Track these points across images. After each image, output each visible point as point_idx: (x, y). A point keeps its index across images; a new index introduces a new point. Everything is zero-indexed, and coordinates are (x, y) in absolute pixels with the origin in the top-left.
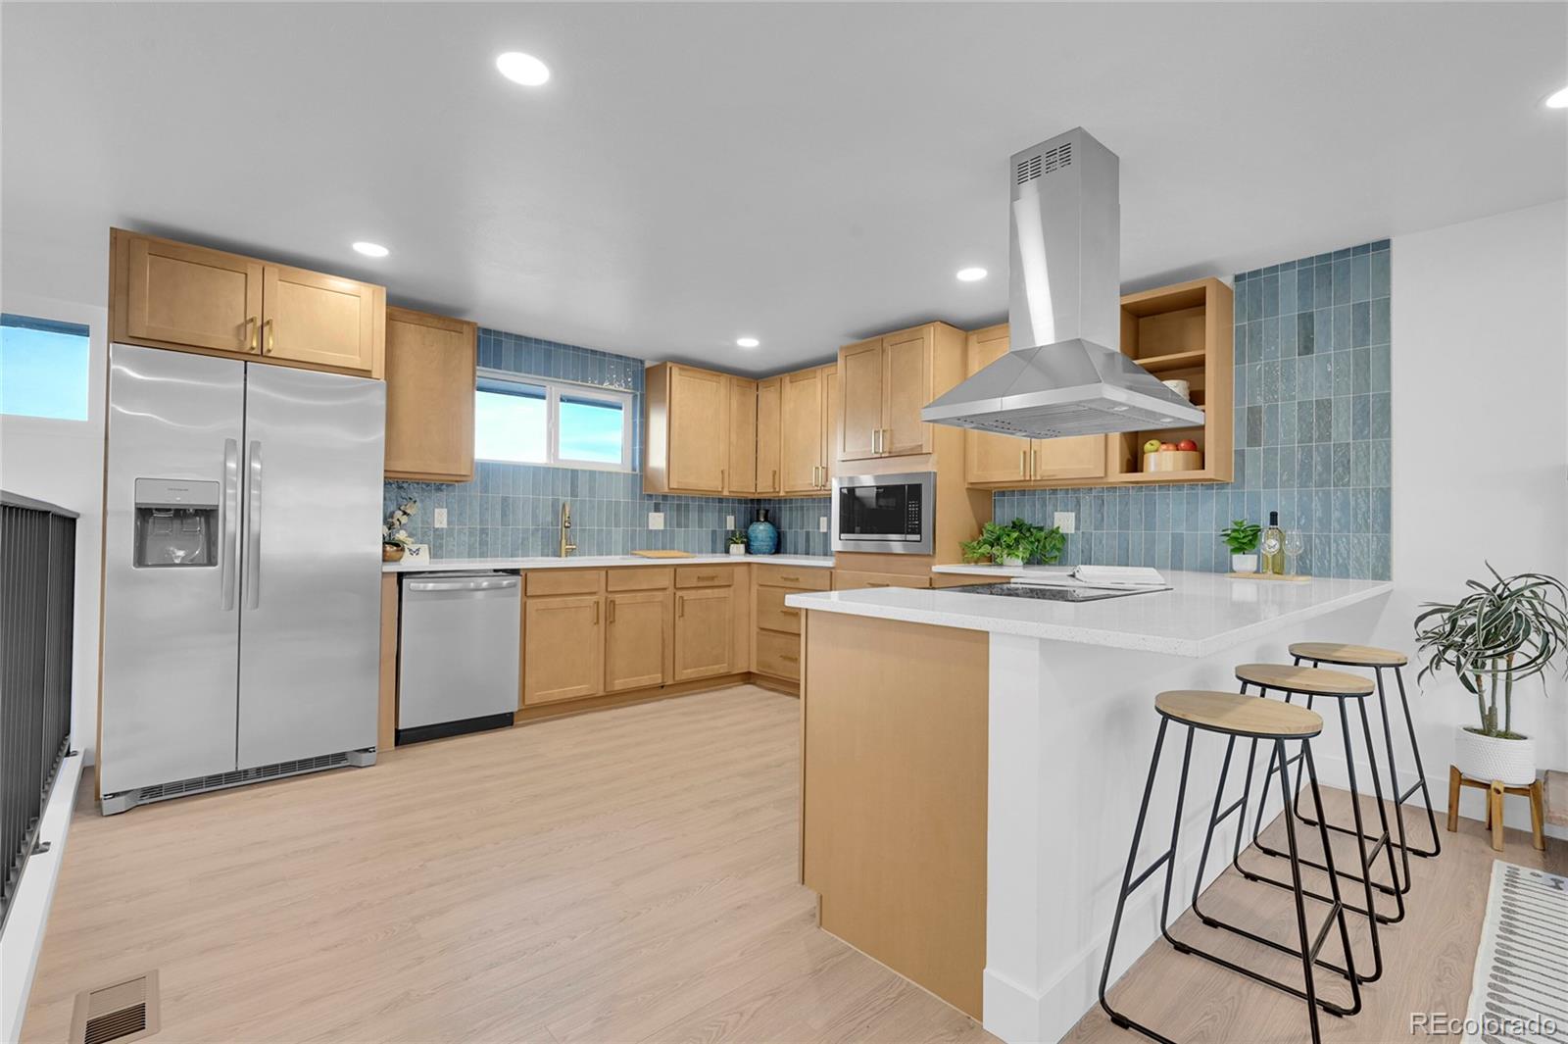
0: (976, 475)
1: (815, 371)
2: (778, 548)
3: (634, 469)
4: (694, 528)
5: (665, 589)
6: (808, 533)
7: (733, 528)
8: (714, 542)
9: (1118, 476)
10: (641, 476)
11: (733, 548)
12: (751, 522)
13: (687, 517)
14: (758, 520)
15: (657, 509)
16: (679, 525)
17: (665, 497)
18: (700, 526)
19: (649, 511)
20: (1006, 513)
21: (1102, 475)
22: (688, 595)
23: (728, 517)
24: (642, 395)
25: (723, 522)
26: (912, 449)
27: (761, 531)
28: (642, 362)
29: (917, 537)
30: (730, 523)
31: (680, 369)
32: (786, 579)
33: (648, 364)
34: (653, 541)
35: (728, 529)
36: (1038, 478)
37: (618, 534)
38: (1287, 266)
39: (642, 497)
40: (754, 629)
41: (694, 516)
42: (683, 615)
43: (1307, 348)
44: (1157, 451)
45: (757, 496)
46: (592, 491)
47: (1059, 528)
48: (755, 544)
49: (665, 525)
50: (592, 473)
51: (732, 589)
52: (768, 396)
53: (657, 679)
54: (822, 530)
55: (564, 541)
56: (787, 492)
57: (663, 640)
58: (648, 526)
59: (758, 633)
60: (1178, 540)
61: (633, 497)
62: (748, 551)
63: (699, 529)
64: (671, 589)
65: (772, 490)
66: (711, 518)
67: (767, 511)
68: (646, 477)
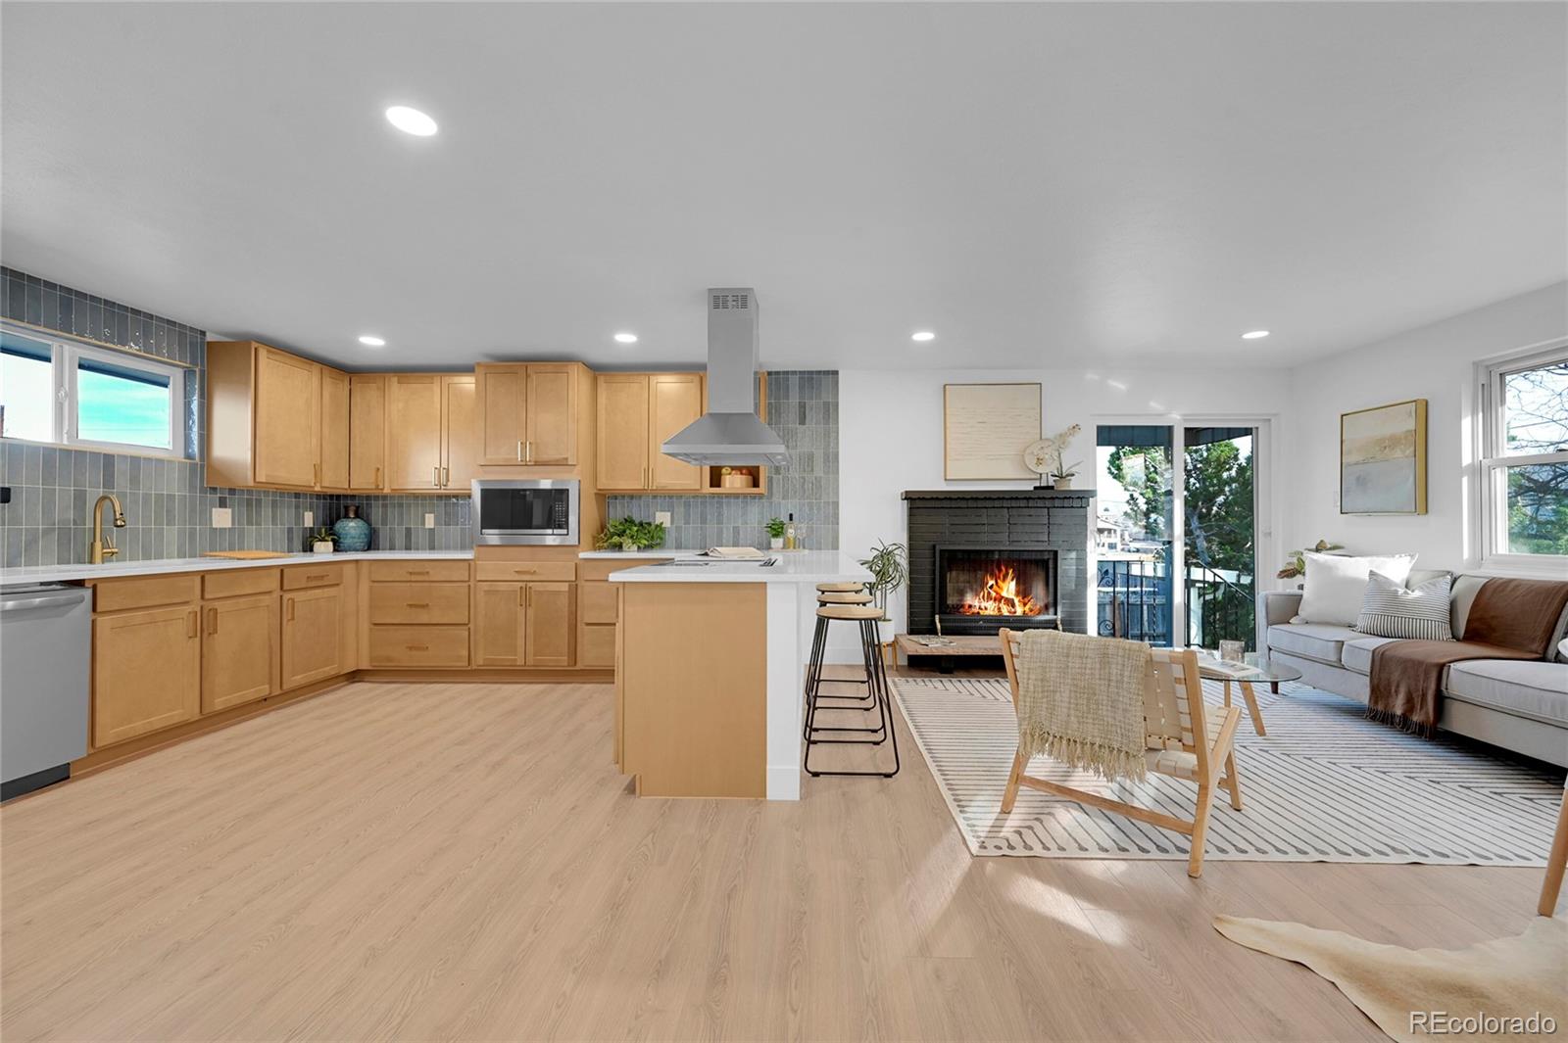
0: (605, 484)
1: (432, 378)
2: (371, 545)
3: (189, 456)
4: (267, 526)
5: (270, 592)
6: (408, 531)
7: (312, 526)
8: (290, 540)
9: (707, 489)
10: (202, 466)
11: (318, 546)
12: (338, 518)
13: (259, 514)
14: (347, 516)
15: (223, 504)
16: (250, 523)
17: (232, 491)
18: (274, 522)
19: (213, 506)
20: (618, 513)
21: (699, 487)
22: (299, 596)
23: (306, 513)
24: (202, 372)
25: (299, 518)
26: (557, 461)
27: (351, 527)
28: (203, 333)
29: (564, 531)
30: (309, 520)
31: (268, 351)
32: (411, 573)
33: (210, 337)
34: (217, 541)
35: (306, 526)
36: (654, 488)
37: (172, 533)
38: (794, 373)
39: (203, 490)
40: (365, 626)
41: (267, 512)
42: (293, 619)
43: (802, 421)
44: (730, 474)
45: (349, 492)
46: (135, 480)
47: (662, 523)
48: (346, 542)
49: (233, 523)
50: (135, 461)
51: (341, 586)
52: (367, 395)
53: (264, 690)
54: (427, 526)
55: (98, 545)
56: (393, 490)
57: (271, 647)
58: (211, 524)
59: (371, 630)
60: (736, 530)
61: (192, 487)
62: (337, 549)
63: (273, 525)
64: (277, 594)
65: (374, 487)
66: (287, 514)
67: (358, 508)
68: (209, 466)
